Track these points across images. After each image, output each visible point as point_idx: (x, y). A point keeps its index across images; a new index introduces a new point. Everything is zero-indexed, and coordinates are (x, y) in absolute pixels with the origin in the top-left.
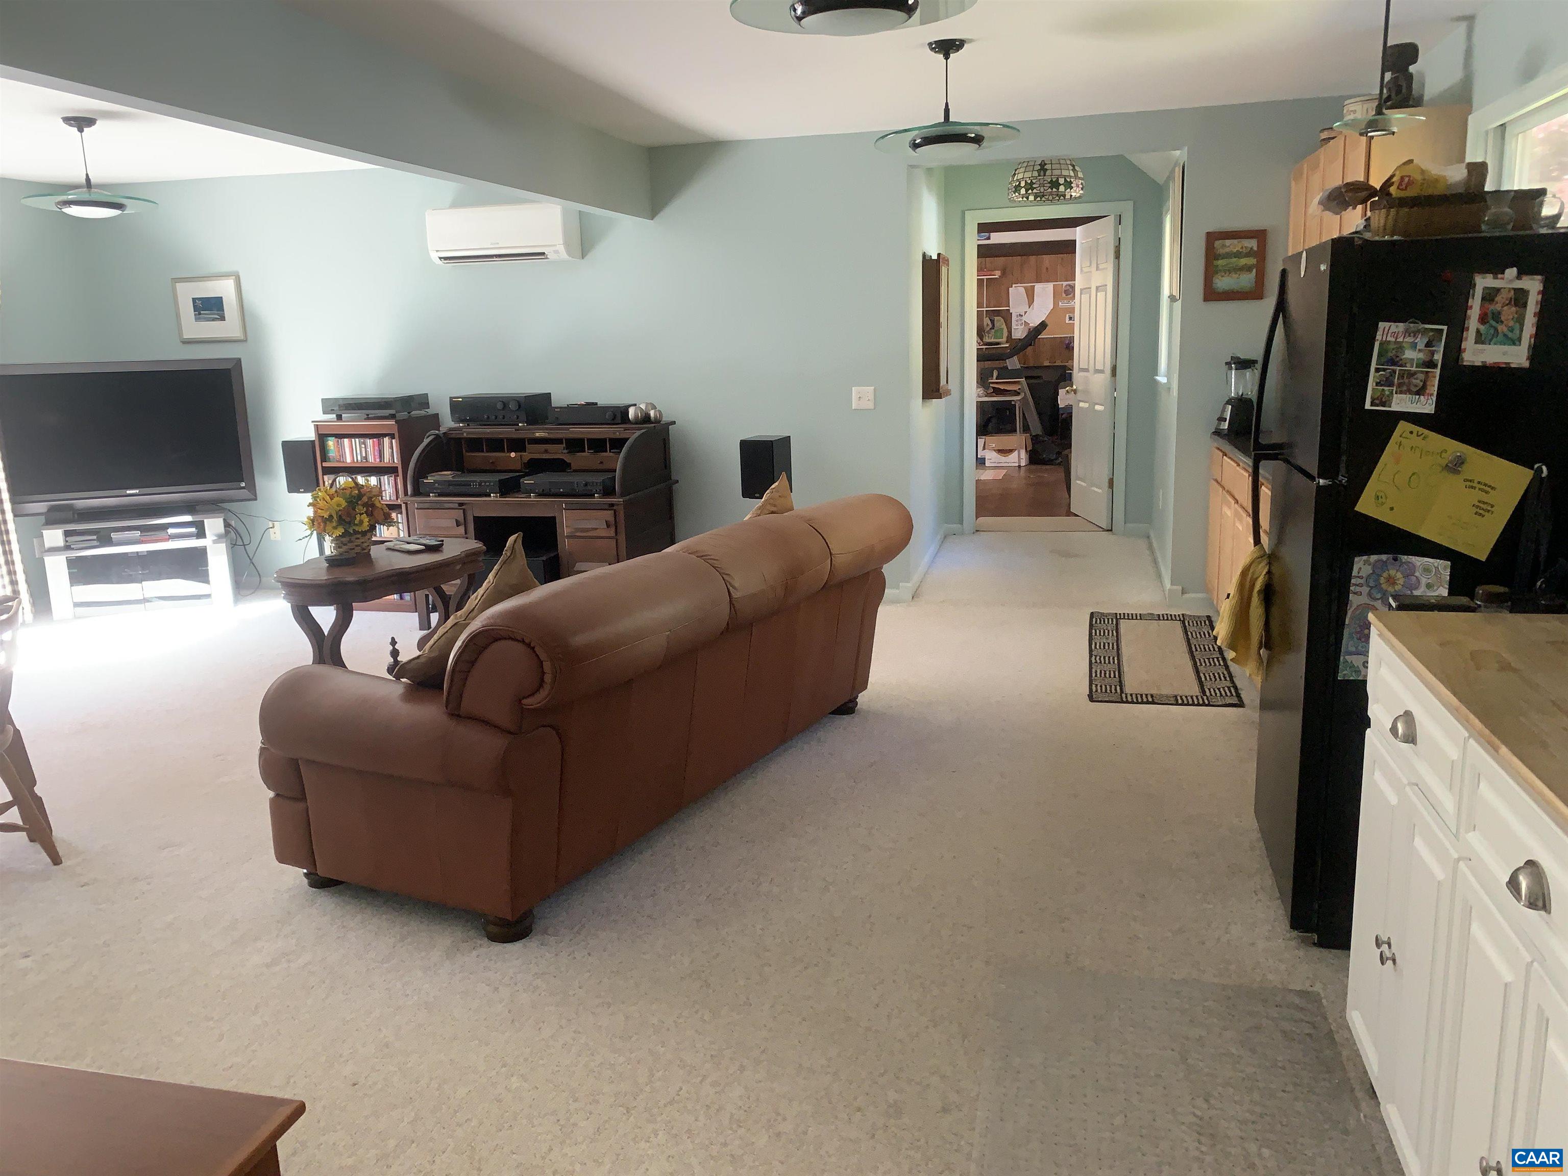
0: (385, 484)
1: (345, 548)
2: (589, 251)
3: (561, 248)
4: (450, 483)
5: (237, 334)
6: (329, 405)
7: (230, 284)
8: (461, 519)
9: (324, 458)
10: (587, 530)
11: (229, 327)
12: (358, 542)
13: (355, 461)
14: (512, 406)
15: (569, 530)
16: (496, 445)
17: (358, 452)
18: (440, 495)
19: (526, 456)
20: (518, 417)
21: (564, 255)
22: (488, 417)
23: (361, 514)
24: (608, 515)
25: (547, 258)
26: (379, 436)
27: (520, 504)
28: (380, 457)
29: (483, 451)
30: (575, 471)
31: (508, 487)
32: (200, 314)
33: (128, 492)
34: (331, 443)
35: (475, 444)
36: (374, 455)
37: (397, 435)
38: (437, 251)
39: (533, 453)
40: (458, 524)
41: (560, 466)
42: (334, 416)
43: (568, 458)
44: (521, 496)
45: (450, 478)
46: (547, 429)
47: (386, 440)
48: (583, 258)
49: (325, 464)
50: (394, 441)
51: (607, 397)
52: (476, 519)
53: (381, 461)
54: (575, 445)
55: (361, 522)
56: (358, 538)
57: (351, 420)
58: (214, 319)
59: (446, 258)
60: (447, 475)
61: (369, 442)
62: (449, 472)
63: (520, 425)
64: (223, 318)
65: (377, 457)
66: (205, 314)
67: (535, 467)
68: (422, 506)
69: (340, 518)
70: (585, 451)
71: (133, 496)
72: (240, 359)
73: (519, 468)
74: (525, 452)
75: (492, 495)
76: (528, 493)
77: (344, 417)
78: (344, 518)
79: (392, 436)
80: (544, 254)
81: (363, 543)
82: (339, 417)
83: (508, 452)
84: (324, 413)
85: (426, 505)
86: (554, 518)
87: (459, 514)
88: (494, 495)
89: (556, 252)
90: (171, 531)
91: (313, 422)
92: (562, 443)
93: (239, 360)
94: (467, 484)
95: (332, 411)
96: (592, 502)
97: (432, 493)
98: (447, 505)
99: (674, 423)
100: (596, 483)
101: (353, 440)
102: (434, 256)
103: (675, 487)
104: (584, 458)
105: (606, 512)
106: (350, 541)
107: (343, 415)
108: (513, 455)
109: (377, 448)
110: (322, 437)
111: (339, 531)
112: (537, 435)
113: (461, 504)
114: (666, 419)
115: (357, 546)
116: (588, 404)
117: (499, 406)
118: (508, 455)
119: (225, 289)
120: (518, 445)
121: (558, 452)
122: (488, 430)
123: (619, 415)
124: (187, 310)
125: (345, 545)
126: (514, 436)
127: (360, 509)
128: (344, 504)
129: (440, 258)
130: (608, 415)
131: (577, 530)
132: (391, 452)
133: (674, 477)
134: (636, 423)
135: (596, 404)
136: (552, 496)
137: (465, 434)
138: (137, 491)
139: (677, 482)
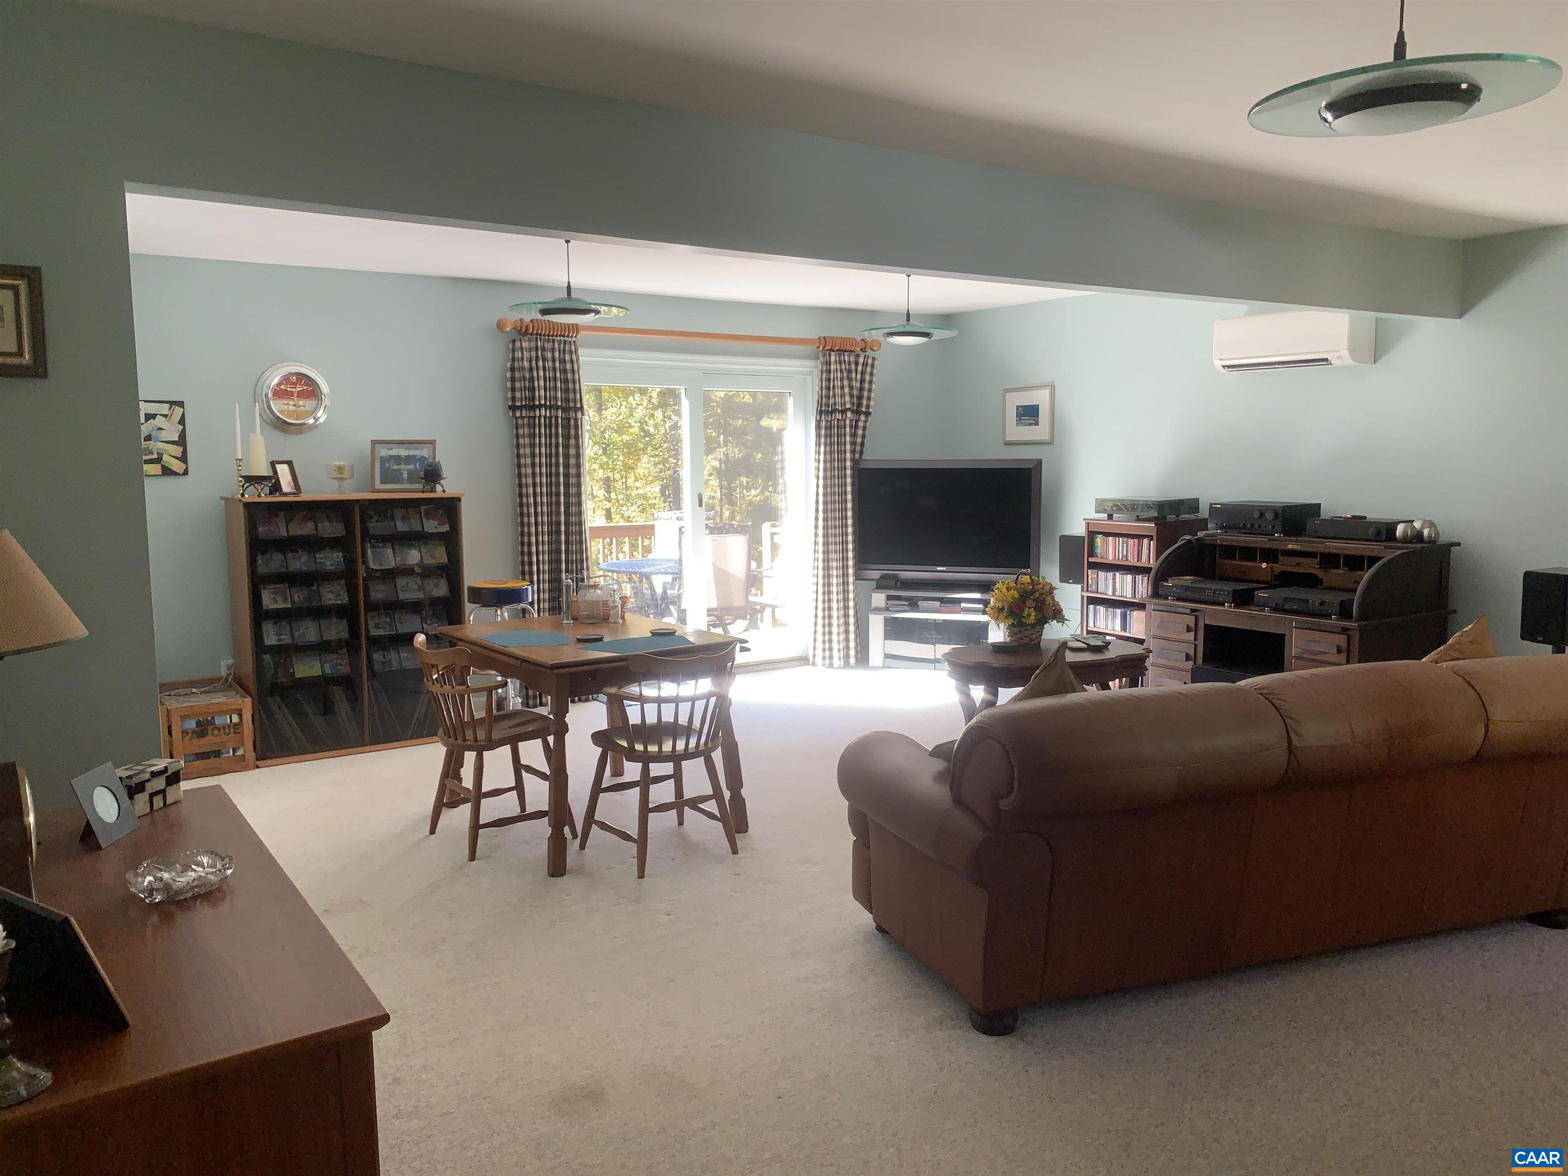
0: (1139, 583)
1: (1016, 636)
2: (1380, 357)
3: (1345, 353)
4: (1187, 588)
5: (1046, 437)
6: (1101, 505)
7: (1046, 392)
8: (1193, 625)
9: (1092, 553)
10: (1317, 653)
11: (1039, 432)
12: (1027, 633)
13: (1117, 558)
14: (1269, 516)
15: (1298, 650)
16: (1249, 553)
17: (1120, 551)
18: (1179, 599)
19: (1278, 568)
20: (1274, 527)
21: (1349, 361)
22: (1244, 525)
23: (1029, 608)
24: (1341, 640)
25: (1331, 364)
26: (1140, 537)
27: (1252, 617)
28: (1138, 557)
29: (1234, 559)
30: (1326, 588)
31: (1243, 599)
32: (1020, 419)
33: (938, 568)
34: (1099, 539)
35: (1230, 551)
36: (1134, 555)
37: (1155, 538)
38: (1221, 360)
39: (1285, 565)
40: (1189, 630)
41: (1310, 581)
42: (1106, 515)
43: (1320, 574)
44: (1254, 609)
45: (1189, 584)
46: (1302, 541)
47: (1146, 541)
48: (1375, 363)
49: (1091, 560)
50: (1152, 542)
51: (1376, 512)
52: (1207, 627)
53: (1138, 561)
54: (1329, 560)
55: (1029, 615)
56: (1027, 630)
57: (1122, 522)
58: (1030, 424)
59: (1229, 367)
60: (1188, 580)
61: (1131, 541)
62: (1191, 577)
63: (1276, 535)
64: (1037, 424)
65: (1136, 556)
66: (1024, 420)
67: (1285, 580)
68: (1158, 607)
69: (1010, 608)
70: (1339, 568)
71: (941, 572)
72: (1041, 460)
73: (1269, 579)
74: (1278, 563)
75: (1226, 604)
76: (1262, 606)
77: (1115, 517)
78: (1014, 609)
79: (1151, 538)
80: (1326, 360)
81: (1032, 634)
82: (1110, 517)
83: (1259, 562)
84: (1097, 512)
85: (1162, 608)
86: (1284, 635)
87: (1191, 620)
88: (1228, 605)
89: (1340, 358)
90: (963, 605)
91: (1084, 519)
92: (1316, 558)
93: (1040, 462)
94: (1202, 590)
95: (1104, 511)
96: (1326, 624)
97: (1171, 596)
98: (1180, 610)
99: (1459, 544)
100: (1333, 603)
101: (1117, 539)
102: (1218, 363)
103: (1450, 617)
104: (1337, 575)
105: (1337, 636)
106: (1020, 632)
107: (1114, 515)
108: (1264, 565)
109: (1136, 548)
110: (1092, 534)
111: (1010, 621)
112: (1290, 546)
113: (1193, 611)
114: (1443, 539)
115: (1026, 636)
116: (1354, 517)
117: (1256, 515)
118: (1259, 564)
119: (1041, 398)
120: (1271, 555)
121: (1311, 566)
122: (1242, 539)
123: (1385, 531)
124: (1011, 415)
125: (1016, 634)
126: (1267, 546)
127: (1029, 603)
128: (1017, 596)
129: (1224, 367)
130: (1371, 531)
131: (1308, 651)
132: (1148, 555)
133: (1453, 605)
134: (1403, 543)
135: (1365, 518)
136: (1284, 611)
137: (1218, 541)
138: (945, 568)
139: (1455, 612)
